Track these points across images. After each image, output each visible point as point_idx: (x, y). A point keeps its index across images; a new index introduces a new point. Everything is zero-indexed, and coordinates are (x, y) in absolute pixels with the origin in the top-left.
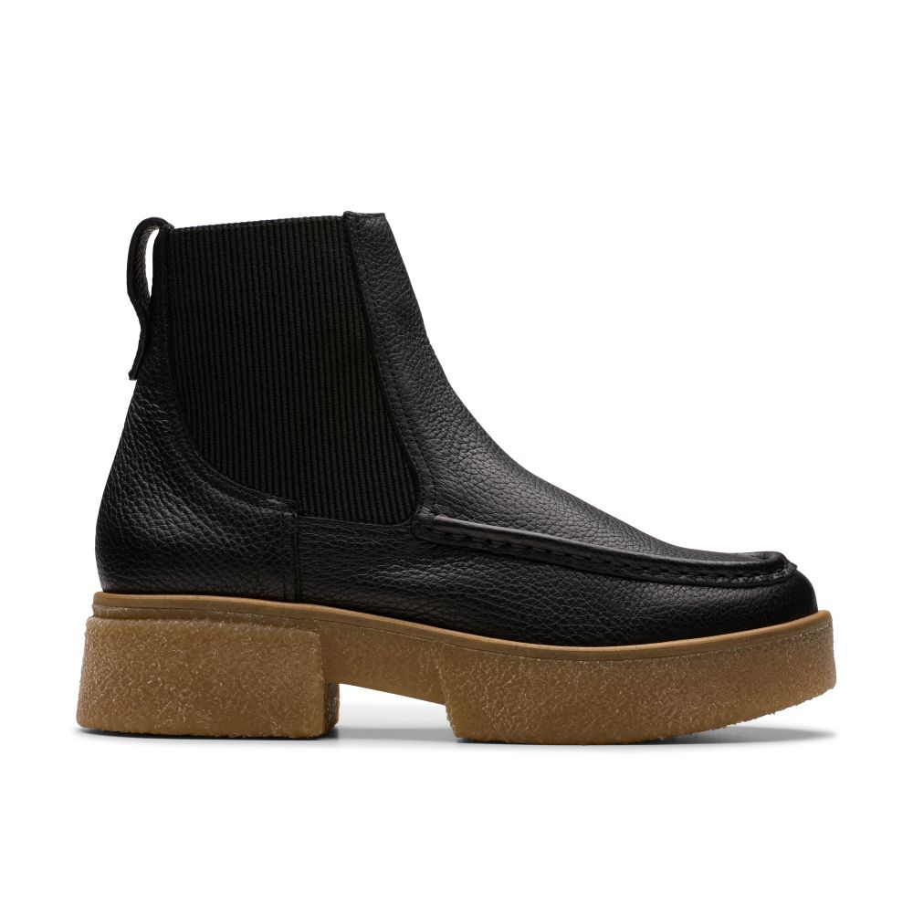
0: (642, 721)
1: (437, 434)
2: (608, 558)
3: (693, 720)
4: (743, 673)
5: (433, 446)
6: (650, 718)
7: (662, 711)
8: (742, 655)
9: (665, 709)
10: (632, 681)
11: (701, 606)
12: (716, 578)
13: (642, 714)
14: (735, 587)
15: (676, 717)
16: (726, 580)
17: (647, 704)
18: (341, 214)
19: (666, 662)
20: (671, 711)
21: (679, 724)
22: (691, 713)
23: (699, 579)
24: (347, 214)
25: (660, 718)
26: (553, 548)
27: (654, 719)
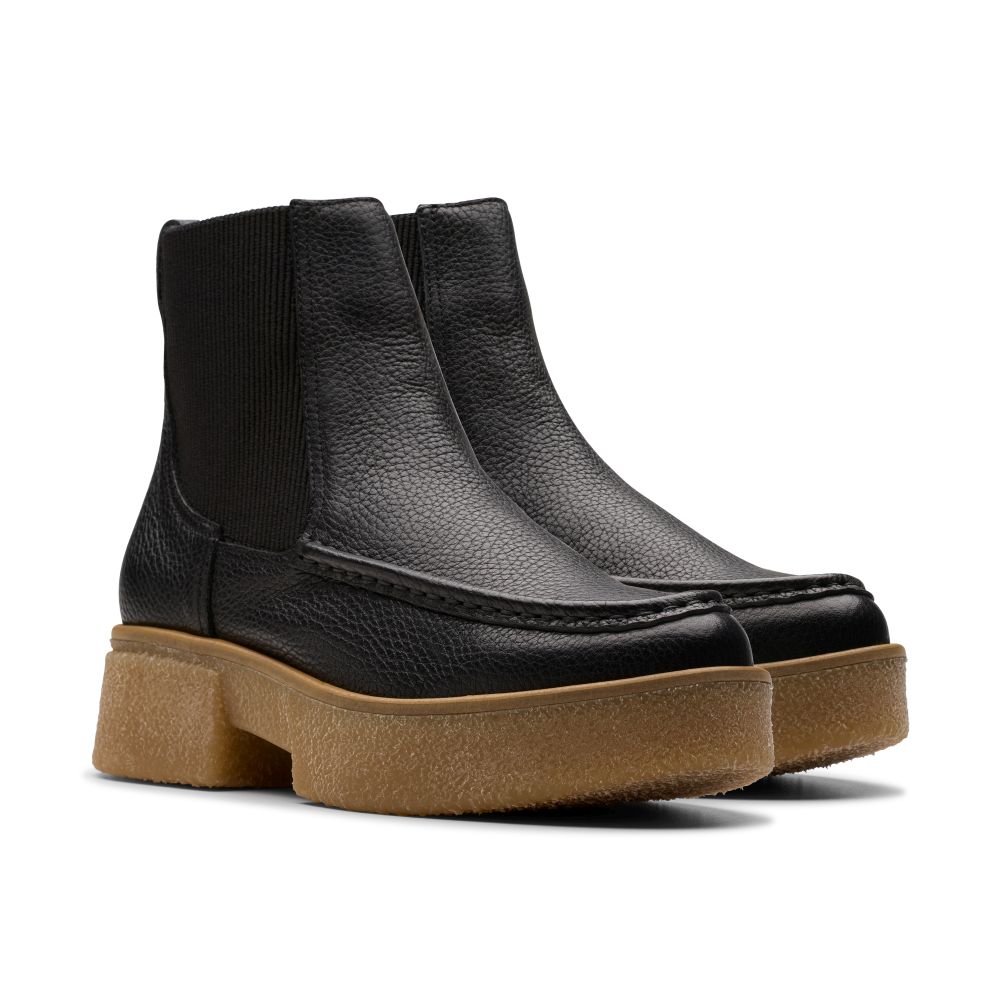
0: (431, 789)
1: (348, 449)
2: (443, 593)
3: (485, 793)
4: (550, 739)
5: (337, 463)
6: (440, 787)
7: (454, 778)
8: (549, 717)
9: (456, 776)
10: (424, 741)
11: (519, 654)
12: (550, 621)
13: (432, 781)
14: (570, 632)
15: (467, 787)
16: (561, 623)
17: (439, 769)
18: (288, 204)
19: (460, 720)
20: (462, 780)
21: (469, 796)
22: (483, 784)
23: (531, 622)
24: (294, 202)
25: (450, 787)
26: (394, 581)
27: (444, 788)
